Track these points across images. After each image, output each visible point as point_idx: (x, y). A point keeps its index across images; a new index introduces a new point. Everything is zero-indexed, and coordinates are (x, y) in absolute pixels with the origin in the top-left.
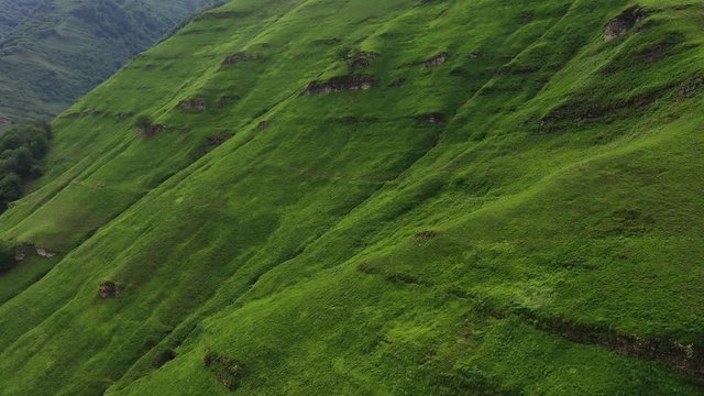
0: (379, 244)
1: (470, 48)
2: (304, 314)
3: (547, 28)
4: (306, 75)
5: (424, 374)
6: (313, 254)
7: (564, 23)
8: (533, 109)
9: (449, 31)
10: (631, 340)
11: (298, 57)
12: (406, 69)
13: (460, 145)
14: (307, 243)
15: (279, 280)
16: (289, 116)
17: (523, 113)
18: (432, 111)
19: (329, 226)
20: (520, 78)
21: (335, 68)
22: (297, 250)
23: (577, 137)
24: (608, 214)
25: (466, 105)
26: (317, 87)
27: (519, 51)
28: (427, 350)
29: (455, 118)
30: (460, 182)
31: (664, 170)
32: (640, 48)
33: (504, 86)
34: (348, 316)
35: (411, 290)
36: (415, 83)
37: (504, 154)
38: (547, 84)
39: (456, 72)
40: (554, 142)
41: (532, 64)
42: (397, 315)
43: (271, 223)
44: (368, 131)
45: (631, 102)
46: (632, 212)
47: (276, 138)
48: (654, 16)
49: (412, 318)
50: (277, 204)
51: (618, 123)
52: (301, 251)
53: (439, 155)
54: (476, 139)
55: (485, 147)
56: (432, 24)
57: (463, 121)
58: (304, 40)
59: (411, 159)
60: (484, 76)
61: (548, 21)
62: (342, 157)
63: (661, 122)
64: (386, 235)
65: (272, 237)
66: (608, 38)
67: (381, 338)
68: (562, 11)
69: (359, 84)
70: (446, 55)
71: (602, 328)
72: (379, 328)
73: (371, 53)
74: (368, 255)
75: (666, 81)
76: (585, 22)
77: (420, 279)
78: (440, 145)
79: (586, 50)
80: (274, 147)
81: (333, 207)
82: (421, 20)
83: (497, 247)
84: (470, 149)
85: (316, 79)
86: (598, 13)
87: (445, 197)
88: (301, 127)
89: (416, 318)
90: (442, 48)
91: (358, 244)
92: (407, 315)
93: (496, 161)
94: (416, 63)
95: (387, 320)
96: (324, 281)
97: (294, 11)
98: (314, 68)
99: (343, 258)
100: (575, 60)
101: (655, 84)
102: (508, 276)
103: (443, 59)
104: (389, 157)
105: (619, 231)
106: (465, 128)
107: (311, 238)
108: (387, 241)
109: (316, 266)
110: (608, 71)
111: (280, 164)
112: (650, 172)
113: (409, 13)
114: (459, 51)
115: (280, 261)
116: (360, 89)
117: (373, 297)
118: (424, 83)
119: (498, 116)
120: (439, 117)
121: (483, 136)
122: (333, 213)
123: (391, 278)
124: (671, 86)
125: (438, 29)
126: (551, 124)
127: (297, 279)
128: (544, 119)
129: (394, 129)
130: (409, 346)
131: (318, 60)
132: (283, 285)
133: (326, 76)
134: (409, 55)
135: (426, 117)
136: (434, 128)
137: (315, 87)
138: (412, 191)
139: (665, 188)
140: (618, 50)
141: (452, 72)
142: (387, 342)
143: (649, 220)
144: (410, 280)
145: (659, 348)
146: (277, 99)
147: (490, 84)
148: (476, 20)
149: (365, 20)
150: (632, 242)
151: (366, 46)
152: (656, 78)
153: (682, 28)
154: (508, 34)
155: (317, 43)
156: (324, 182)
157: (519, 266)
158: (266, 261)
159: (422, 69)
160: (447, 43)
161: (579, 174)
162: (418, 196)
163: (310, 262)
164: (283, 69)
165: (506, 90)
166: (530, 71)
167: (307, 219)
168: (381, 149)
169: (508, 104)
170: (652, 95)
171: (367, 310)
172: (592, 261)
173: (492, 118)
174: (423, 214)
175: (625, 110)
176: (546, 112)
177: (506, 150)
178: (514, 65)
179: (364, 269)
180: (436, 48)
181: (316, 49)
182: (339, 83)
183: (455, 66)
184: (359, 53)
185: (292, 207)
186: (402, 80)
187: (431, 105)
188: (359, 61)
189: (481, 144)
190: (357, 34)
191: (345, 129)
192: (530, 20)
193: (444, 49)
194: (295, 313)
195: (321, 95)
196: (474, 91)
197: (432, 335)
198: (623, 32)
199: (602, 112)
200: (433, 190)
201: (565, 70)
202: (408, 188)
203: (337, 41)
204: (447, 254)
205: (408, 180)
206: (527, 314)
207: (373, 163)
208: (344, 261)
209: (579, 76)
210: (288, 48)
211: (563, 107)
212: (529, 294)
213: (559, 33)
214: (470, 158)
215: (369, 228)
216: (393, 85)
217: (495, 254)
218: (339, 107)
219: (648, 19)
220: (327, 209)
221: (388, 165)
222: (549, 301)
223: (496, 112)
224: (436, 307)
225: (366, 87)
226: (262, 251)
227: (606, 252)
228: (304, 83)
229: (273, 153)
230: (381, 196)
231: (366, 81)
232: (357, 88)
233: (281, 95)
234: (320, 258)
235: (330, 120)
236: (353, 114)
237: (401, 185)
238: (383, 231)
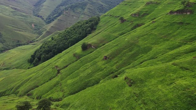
0: (181, 60)
2: (153, 72)
4: (170, 9)
5: (184, 93)
6: (159, 59)
11: (169, 4)
15: (148, 64)
16: (162, 20)
19: (166, 53)
21: (179, 7)
26: (173, 12)
28: (187, 87)
34: (166, 75)
35: (187, 72)
42: (180, 77)
43: (150, 49)
44: (186, 27)
47: (156, 26)
49: (185, 79)
50: (152, 44)
52: (156, 58)
62: (175, 34)
64: (184, 57)
65: (149, 53)
67: (174, 82)
69: (187, 12)
72: (174, 80)
73: (193, 3)
74: (177, 61)
77: (191, 69)
80: (155, 29)
81: (169, 47)
85: (172, 10)
89: (186, 80)
91: (174, 58)
92: (184, 78)
95: (177, 78)
98: (173, 7)
99: (167, 62)
104: (191, 35)
107: (160, 55)
108: (184, 59)
109: (160, 62)
111: (156, 33)
115: (150, 59)
116: (186, 14)
117: (175, 71)
122: (169, 49)
123: (181, 68)
127: (153, 64)
130: (182, 86)
131: (175, 5)
132: (149, 65)
133: (176, 10)
137: (171, 12)
142: (175, 84)
144: (187, 69)
146: (159, 15)
156: (168, 40)
158: (146, 59)
163: (158, 61)
164: (163, 7)
167: (160, 49)
168: (189, 33)
171: (171, 75)
179: (174, 64)
182: (180, 12)
185: (156, 46)
188: (188, 5)
191: (178, 26)
194: (151, 71)
195: (173, 15)
197: (190, 84)
207: (185, 37)
215: (178, 54)
218: (178, 19)
220: (167, 48)
221: (190, 38)
224: (193, 78)
226: (145, 56)
228: (168, 11)
229: (155, 30)
230: (185, 46)
231: (189, 12)
232: (185, 13)
233: (161, 14)
234: (161, 60)
235: (174, 22)
236: (182, 21)
237: (193, 44)
238: (183, 56)
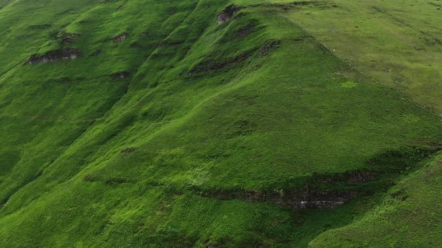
0: (97, 161)
1: (141, 29)
2: (49, 218)
3: (186, 17)
4: (28, 50)
5: (138, 239)
6: (49, 175)
7: (194, 14)
8: (184, 66)
9: (126, 19)
10: (253, 193)
11: (19, 38)
12: (100, 44)
13: (142, 91)
14: (45, 168)
15: (25, 198)
16: (17, 80)
17: (178, 68)
18: (122, 70)
19: (59, 154)
20: (173, 47)
21: (49, 45)
22: (37, 174)
23: (210, 81)
24: (232, 124)
25: (143, 66)
26: (37, 58)
27: (171, 31)
28: (139, 222)
29: (137, 74)
30: (145, 114)
31: (258, 96)
32: (237, 28)
33: (164, 53)
34: (82, 212)
35: (123, 187)
36: (108, 53)
37: (170, 94)
38: (189, 51)
39: (134, 45)
40: (198, 84)
41: (180, 39)
42: (116, 205)
43: (13, 158)
44: (79, 87)
45: (236, 59)
46: (245, 122)
47: (7, 97)
48: (242, 11)
49: (126, 205)
50: (16, 143)
51: (231, 71)
52: (40, 174)
53: (130, 98)
54: (151, 87)
55: (158, 91)
56: (114, 14)
57: (142, 76)
58: (22, 25)
59: (111, 103)
60: (152, 47)
61: (186, 13)
62: (62, 106)
63: (253, 70)
64: (100, 154)
65: (15, 167)
66: (220, 23)
67: (106, 222)
68: (193, 7)
69: (69, 55)
70: (126, 34)
71: (237, 189)
72: (104, 216)
73: (75, 34)
74: (91, 169)
75: (253, 46)
76: (206, 13)
77: (128, 179)
78: (130, 92)
79: (209, 30)
80: (7, 104)
81: (60, 140)
82: (106, 12)
83: (173, 152)
84: (148, 93)
85: (34, 53)
86: (213, 8)
87: (136, 125)
88: (27, 87)
89: (129, 205)
90: (122, 30)
91: (82, 163)
92: (122, 204)
93: (166, 99)
94: (107, 40)
95: (109, 209)
96: (60, 192)
97: (12, 4)
98: (32, 45)
99: (72, 175)
100: (203, 36)
101: (248, 48)
102: (182, 168)
103: (124, 37)
104: (95, 104)
105: (239, 133)
106: (144, 80)
107: (47, 164)
108: (102, 158)
109: (53, 183)
110: (222, 41)
111: (15, 115)
112: (251, 98)
113: (98, 7)
114: (134, 32)
115: (24, 184)
116: (70, 59)
117: (98, 196)
118: (115, 52)
119: (163, 71)
120: (126, 74)
121: (156, 84)
122: (61, 144)
123: (108, 182)
124: (256, 49)
125: (119, 17)
126: (195, 74)
127: (40, 194)
128: (191, 72)
129: (97, 84)
130: (126, 224)
131: (35, 39)
132: (29, 200)
133: (43, 50)
134: (102, 35)
135: (118, 75)
136: (124, 81)
137: (35, 59)
138: (115, 123)
139: (259, 106)
140: (226, 29)
141: (132, 45)
142: (111, 224)
143: (254, 125)
144: (122, 181)
145: (267, 195)
146: (5, 68)
147: (156, 52)
148: (142, 12)
149: (67, 12)
150: (247, 138)
151: (70, 29)
152: (247, 45)
153: (257, 17)
154: (163, 21)
155: (32, 27)
156: (51, 124)
157: (187, 161)
158: (13, 186)
159: (111, 44)
160: (126, 26)
161: (214, 103)
162: (119, 127)
163: (48, 181)
164: (8, 46)
165: (167, 55)
166: (179, 43)
167: (42, 151)
168: (90, 98)
169: (168, 64)
170: (246, 55)
171: (94, 206)
172: (228, 152)
173: (160, 73)
174: (124, 137)
175: (234, 64)
176: (191, 67)
177: (171, 92)
178: (169, 40)
179: (89, 179)
180: (119, 30)
181: (32, 32)
182: (52, 55)
183: (133, 41)
184: (65, 34)
185: (28, 144)
186: (98, 52)
187: (120, 67)
188: (66, 39)
189: (154, 89)
190: (63, 20)
191: (62, 86)
192: (175, 12)
193: (124, 31)
194: (41, 218)
195: (40, 64)
196: (146, 57)
197: (140, 213)
198: (227, 20)
199: (223, 65)
200: (128, 121)
201: (199, 41)
202: (112, 122)
203: (48, 26)
204: (143, 161)
205: (111, 117)
206: (196, 189)
207: (85, 108)
208: (73, 176)
209: (207, 45)
210: (9, 31)
211: (201, 64)
212: (195, 177)
213: (193, 20)
214: (150, 98)
215: (88, 151)
216: (92, 55)
217: (172, 156)
218: (55, 71)
219: (239, 12)
220: (55, 143)
221: (96, 108)
222: (207, 179)
223: (162, 69)
224: (140, 195)
225: (73, 57)
226: (9, 179)
227: (234, 146)
228: (26, 55)
229: (8, 107)
230: (94, 129)
231: (73, 53)
232: (67, 58)
233: (9, 65)
234: (55, 176)
235: (50, 81)
236: (66, 76)
237: (107, 120)
238: (99, 152)
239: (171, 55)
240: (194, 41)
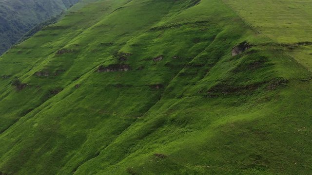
1: (173, 53)
3: (207, 46)
7: (213, 44)
8: (203, 85)
9: (163, 45)
11: (93, 52)
12: (144, 62)
13: (170, 100)
14: (102, 149)
15: (88, 170)
16: (90, 82)
17: (199, 86)
18: (158, 83)
19: (112, 141)
20: (196, 69)
21: (111, 60)
22: (96, 153)
23: (224, 101)
25: (173, 81)
26: (103, 68)
27: (195, 56)
29: (168, 87)
30: (173, 120)
32: (249, 62)
33: (189, 72)
36: (149, 69)
37: (192, 106)
38: (208, 73)
39: (167, 65)
40: (214, 102)
41: (201, 63)
43: (83, 138)
44: (128, 91)
45: (247, 87)
47: (83, 93)
48: (254, 48)
50: (85, 128)
51: (242, 97)
52: (98, 154)
53: (162, 104)
54: (178, 98)
55: (183, 102)
56: (155, 40)
57: (172, 88)
58: (96, 42)
59: (149, 106)
60: (181, 67)
61: (206, 43)
62: (116, 104)
63: (262, 101)
64: (140, 147)
65: (83, 145)
66: (234, 54)
68: (212, 39)
69: (123, 68)
70: (163, 57)
73: (128, 54)
75: (262, 80)
76: (224, 45)
78: (162, 100)
79: (224, 58)
80: (83, 98)
81: (113, 130)
82: (150, 38)
84: (176, 103)
85: (101, 65)
86: (228, 41)
87: (166, 128)
88: (95, 88)
90: (160, 53)
93: (188, 110)
94: (149, 59)
97: (90, 28)
98: (100, 57)
100: (219, 62)
101: (258, 80)
103: (161, 58)
104: (138, 105)
106: (173, 92)
107: (103, 146)
110: (236, 71)
111: (86, 107)
113: (144, 34)
114: (168, 55)
115: (88, 159)
116: (123, 71)
118: (153, 69)
119: (188, 87)
120: (160, 86)
121: (181, 97)
122: (113, 133)
124: (264, 82)
125: (158, 43)
126: (212, 93)
128: (209, 91)
129: (140, 91)
131: (102, 53)
133: (107, 64)
134: (146, 55)
135: (155, 86)
136: (159, 91)
137: (102, 68)
138: (150, 124)
140: (239, 61)
146: (83, 71)
147: (183, 71)
148: (175, 40)
149: (124, 34)
151: (125, 50)
154: (189, 47)
155: (102, 45)
156: (108, 117)
158: (81, 159)
159: (152, 62)
160: (163, 51)
162: (154, 127)
164: (86, 57)
165: (191, 74)
166: (201, 66)
167: (100, 136)
168: (134, 100)
169: (192, 81)
170: (256, 86)
173: (185, 88)
174: (157, 137)
176: (209, 87)
177: (192, 105)
178: (193, 63)
180: (157, 53)
181: (101, 48)
182: (113, 67)
183: (167, 62)
184: (122, 53)
185: (93, 129)
186: (143, 67)
187: (157, 80)
188: (121, 57)
189: (180, 100)
190: (121, 40)
191: (117, 90)
192: (198, 42)
193: (161, 54)
195: (105, 72)
196: (176, 74)
198: (240, 53)
199: (234, 91)
200: (160, 123)
201: (216, 67)
202: (148, 122)
203: (111, 44)
205: (148, 118)
207: (131, 108)
209: (222, 71)
210: (88, 47)
211: (217, 86)
213: (212, 49)
214: (176, 108)
215: (131, 143)
216: (138, 69)
218: (114, 79)
219: (251, 49)
220: (110, 132)
221: (138, 109)
223: (187, 85)
225: (126, 70)
226: (79, 153)
229: (82, 101)
230: (136, 125)
231: (126, 67)
233: (86, 70)
235: (109, 85)
236: (120, 83)
237: (145, 120)
238: (138, 145)
239: (194, 75)
240: (212, 65)
